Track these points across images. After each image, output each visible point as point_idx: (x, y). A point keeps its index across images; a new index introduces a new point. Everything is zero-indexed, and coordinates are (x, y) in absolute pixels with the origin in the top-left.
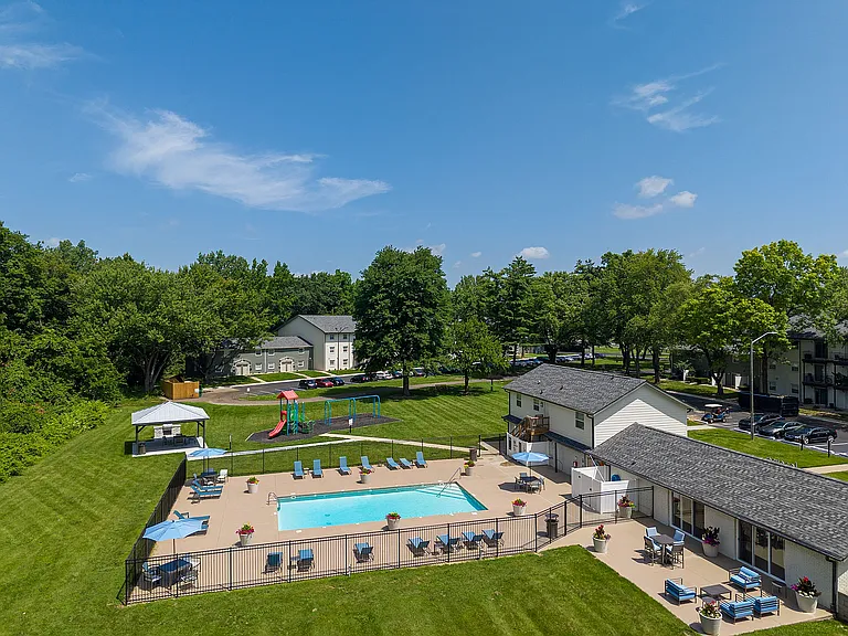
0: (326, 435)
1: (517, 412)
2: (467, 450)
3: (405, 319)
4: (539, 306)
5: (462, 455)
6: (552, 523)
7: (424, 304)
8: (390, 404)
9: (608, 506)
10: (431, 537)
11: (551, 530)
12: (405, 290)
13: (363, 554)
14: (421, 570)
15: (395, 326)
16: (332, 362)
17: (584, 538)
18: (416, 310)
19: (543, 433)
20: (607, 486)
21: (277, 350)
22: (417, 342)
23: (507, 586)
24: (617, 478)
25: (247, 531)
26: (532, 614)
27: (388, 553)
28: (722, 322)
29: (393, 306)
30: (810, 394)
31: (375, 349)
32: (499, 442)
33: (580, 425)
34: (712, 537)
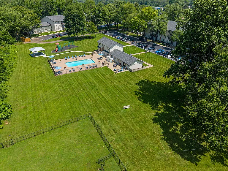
0: (66, 51)
1: (99, 46)
2: (92, 53)
3: (76, 24)
4: (105, 14)
5: (91, 54)
6: (103, 64)
7: (80, 20)
8: (75, 42)
9: (111, 61)
10: (88, 66)
11: (103, 65)
12: (75, 17)
13: (81, 69)
14: (88, 70)
15: (74, 25)
16: (57, 29)
17: (107, 65)
18: (78, 21)
19: (103, 50)
20: (110, 59)
21: (43, 27)
22: (79, 29)
23: (98, 71)
24: (112, 57)
25: (65, 68)
26: (100, 73)
27: (83, 69)
28: (136, 24)
29: (73, 21)
30: (151, 37)
31: (70, 30)
32: (96, 51)
33: (108, 49)
34: (121, 64)
